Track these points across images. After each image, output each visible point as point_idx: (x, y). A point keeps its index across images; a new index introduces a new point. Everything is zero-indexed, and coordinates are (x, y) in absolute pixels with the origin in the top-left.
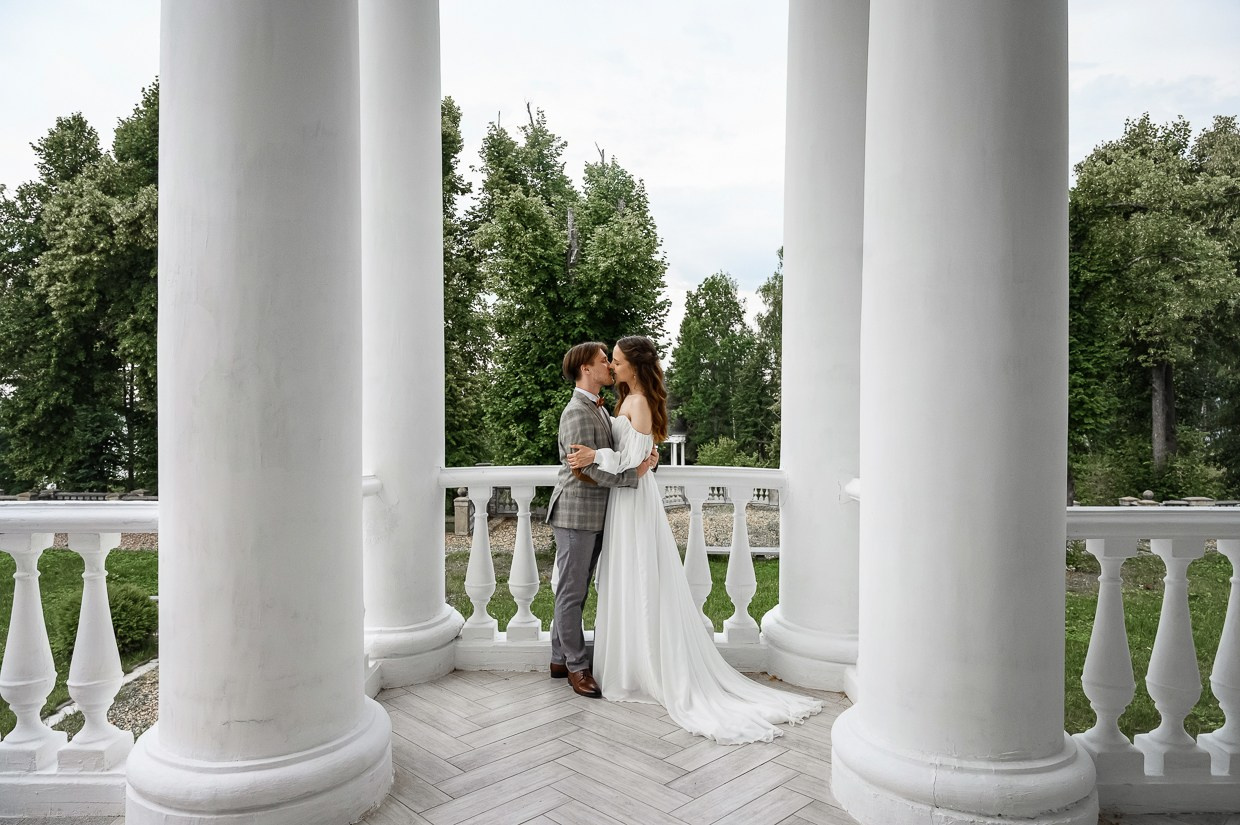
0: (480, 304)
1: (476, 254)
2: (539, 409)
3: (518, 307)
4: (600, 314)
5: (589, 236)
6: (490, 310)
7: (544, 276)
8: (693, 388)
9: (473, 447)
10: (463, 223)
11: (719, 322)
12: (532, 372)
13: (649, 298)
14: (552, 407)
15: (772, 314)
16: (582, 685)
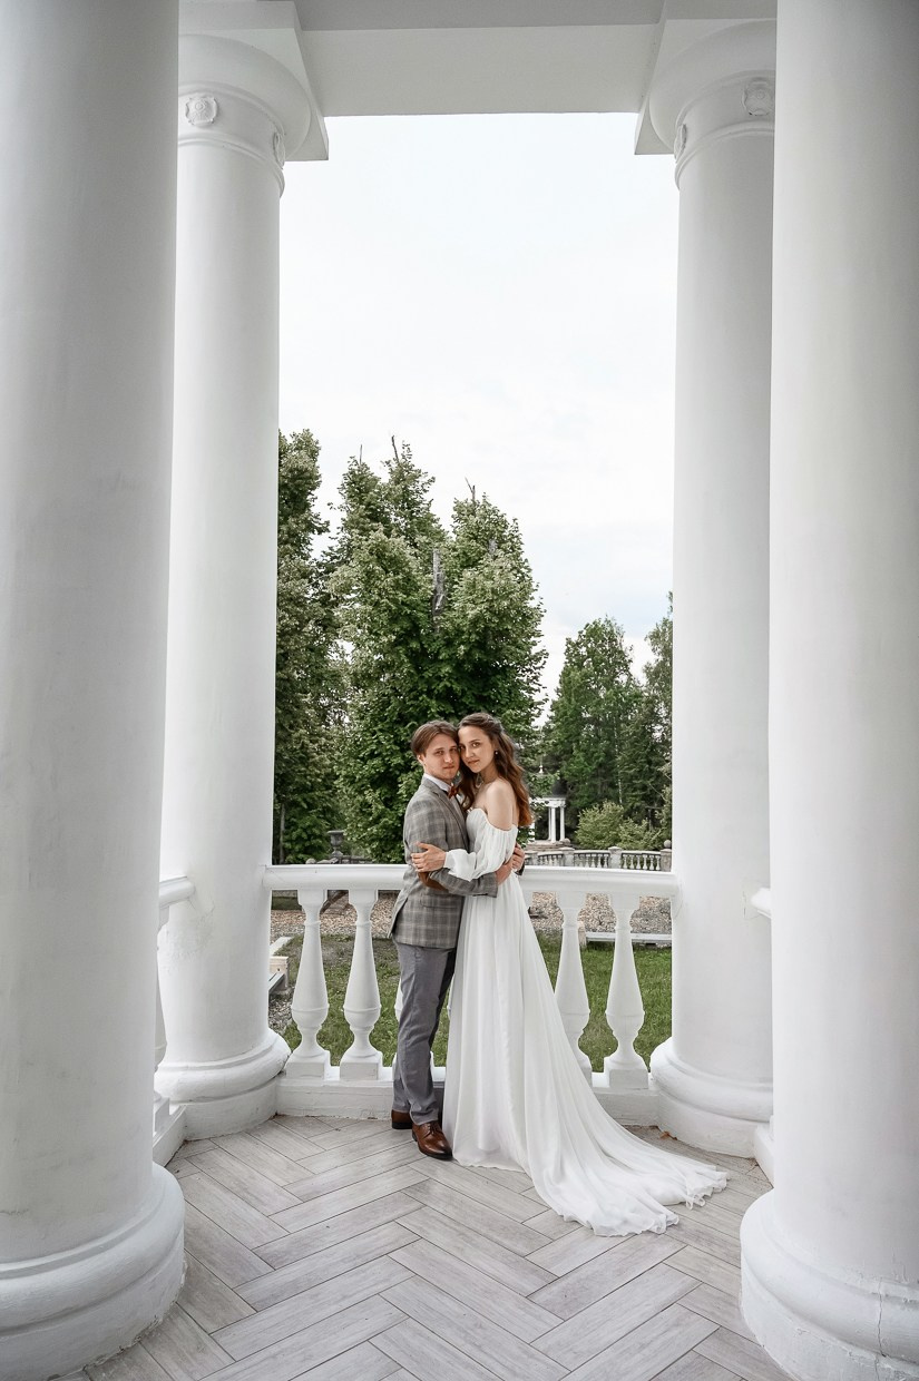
0: (337, 652)
1: (332, 599)
2: (398, 773)
3: (376, 658)
4: (468, 667)
5: (456, 580)
6: (348, 659)
7: (406, 624)
8: (574, 745)
9: (326, 810)
10: (319, 565)
11: (603, 672)
12: (391, 730)
13: (523, 649)
14: (413, 770)
15: (662, 664)
16: (429, 1142)
